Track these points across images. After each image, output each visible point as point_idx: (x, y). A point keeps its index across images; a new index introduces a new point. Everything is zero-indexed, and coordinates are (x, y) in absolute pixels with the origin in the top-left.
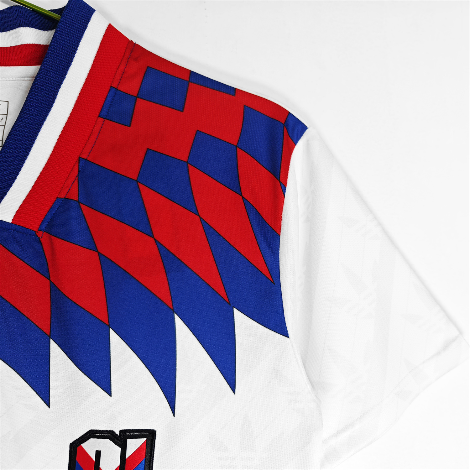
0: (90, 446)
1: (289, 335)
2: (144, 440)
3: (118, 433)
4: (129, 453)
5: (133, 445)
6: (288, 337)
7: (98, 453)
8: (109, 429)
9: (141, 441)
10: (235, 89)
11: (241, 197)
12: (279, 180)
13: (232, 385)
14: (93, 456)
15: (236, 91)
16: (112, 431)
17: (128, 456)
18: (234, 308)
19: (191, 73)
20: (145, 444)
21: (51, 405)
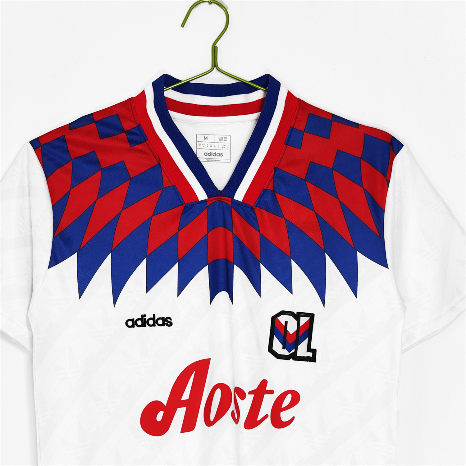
0: (282, 319)
1: (389, 267)
2: (308, 318)
3: (296, 313)
4: (301, 324)
5: (304, 320)
6: (388, 268)
7: (286, 323)
8: (292, 311)
9: (307, 319)
10: (358, 124)
11: (362, 188)
12: (386, 178)
13: (355, 293)
14: (284, 324)
15: (359, 125)
16: (293, 312)
17: (301, 325)
18: (357, 252)
19: (334, 116)
20: (309, 321)
21: (262, 296)
